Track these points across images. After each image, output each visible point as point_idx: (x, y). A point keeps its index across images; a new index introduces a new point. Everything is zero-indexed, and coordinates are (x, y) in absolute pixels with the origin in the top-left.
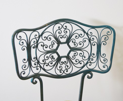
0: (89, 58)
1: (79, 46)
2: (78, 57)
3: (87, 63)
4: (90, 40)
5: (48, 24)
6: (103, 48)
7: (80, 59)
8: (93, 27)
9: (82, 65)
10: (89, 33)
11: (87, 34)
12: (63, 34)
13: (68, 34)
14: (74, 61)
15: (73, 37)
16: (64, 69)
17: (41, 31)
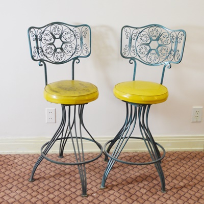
0: (76, 48)
1: (68, 40)
2: (68, 48)
3: (75, 52)
4: (75, 36)
5: (47, 25)
6: (84, 40)
7: (70, 49)
8: (76, 27)
9: (72, 54)
11: (73, 31)
12: (57, 32)
13: (60, 32)
14: (65, 51)
15: (64, 34)
16: (59, 57)
17: (43, 29)
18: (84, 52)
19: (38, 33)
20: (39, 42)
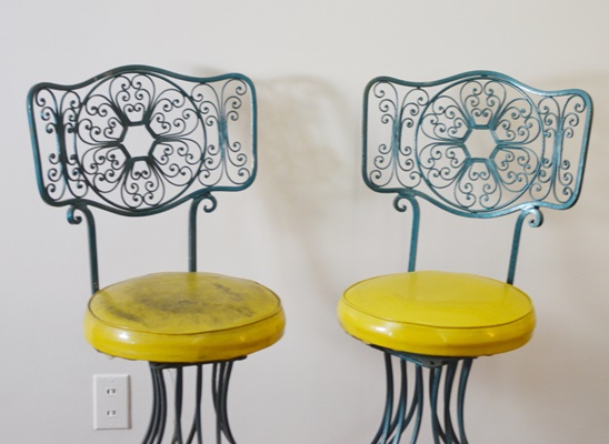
0: (202, 159)
1: (174, 130)
2: (175, 158)
3: (199, 172)
4: (198, 113)
5: (99, 77)
6: (231, 126)
7: (181, 162)
8: (203, 81)
9: (187, 178)
10: (196, 98)
11: (191, 99)
12: (133, 101)
13: (145, 102)
14: (165, 169)
15: (159, 109)
16: (142, 191)
17: (83, 92)
18: (233, 171)
19: (66, 105)
20: (69, 137)
